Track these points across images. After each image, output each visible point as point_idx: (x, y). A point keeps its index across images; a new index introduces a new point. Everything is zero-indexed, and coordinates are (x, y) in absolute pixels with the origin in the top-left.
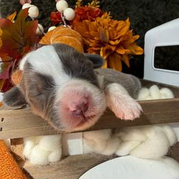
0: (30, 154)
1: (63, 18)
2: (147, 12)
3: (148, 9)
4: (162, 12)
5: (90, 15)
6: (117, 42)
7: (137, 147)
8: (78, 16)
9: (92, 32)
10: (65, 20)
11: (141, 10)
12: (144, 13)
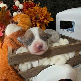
0: (21, 67)
1: (19, 9)
2: (56, 3)
3: (56, 2)
4: (61, 3)
5: (30, 6)
6: (43, 18)
7: (56, 61)
8: (25, 7)
9: (32, 14)
10: (20, 9)
11: (53, 2)
12: (54, 4)
